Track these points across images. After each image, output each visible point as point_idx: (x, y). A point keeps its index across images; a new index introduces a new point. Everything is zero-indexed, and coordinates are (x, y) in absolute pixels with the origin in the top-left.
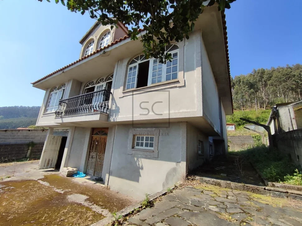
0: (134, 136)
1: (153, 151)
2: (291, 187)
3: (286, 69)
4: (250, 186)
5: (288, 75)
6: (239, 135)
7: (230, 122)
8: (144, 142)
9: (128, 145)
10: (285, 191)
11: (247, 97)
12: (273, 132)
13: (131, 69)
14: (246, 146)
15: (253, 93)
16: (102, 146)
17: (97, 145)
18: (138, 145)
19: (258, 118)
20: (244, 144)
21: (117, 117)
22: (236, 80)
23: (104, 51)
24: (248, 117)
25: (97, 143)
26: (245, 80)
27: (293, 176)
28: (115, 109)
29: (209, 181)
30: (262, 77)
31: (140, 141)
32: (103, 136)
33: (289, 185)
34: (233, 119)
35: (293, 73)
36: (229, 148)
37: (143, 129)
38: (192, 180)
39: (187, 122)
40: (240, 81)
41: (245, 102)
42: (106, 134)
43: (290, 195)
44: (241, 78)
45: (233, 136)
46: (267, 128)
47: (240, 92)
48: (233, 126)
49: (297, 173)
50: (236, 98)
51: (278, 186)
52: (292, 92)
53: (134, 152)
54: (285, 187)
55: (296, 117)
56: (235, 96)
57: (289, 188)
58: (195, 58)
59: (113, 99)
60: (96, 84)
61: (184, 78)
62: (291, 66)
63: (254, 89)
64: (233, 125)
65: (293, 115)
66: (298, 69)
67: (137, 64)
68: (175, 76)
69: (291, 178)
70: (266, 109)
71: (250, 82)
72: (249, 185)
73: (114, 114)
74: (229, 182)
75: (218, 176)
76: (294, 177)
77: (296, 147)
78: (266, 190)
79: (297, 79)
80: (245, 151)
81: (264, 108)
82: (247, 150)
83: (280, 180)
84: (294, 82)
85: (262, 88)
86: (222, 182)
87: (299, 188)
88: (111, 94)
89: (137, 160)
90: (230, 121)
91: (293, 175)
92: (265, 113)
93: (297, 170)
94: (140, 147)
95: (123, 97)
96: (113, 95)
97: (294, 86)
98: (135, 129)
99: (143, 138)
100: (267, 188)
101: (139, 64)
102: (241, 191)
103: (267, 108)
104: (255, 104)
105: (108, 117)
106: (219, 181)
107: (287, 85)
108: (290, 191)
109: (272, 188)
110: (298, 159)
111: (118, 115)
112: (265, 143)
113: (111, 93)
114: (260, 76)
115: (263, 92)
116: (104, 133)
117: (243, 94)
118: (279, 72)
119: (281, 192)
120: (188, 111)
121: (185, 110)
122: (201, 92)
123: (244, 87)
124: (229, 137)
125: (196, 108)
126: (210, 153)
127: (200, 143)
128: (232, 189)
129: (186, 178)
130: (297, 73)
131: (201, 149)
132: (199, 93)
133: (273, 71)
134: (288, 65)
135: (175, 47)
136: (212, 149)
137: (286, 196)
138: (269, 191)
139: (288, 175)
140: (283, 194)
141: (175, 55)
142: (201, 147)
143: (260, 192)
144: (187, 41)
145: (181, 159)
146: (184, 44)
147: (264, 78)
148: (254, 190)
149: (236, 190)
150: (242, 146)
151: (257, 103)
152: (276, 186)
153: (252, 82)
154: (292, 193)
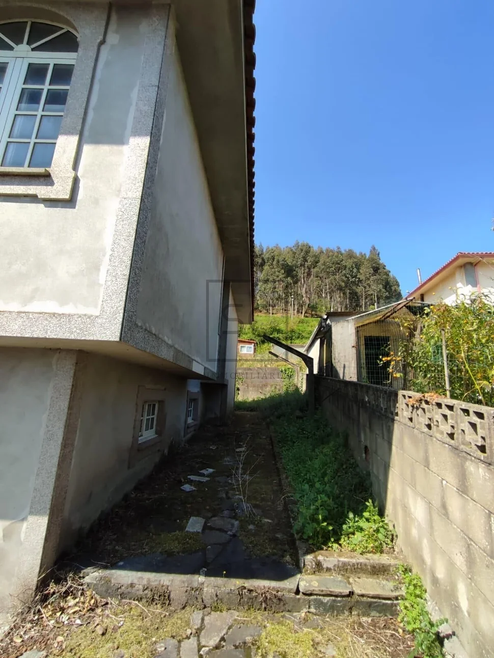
2: (358, 564)
3: (336, 254)
4: (259, 586)
5: (338, 264)
6: (259, 366)
7: (249, 335)
10: (345, 588)
11: (280, 290)
14: (268, 389)
15: (291, 284)
20: (265, 385)
22: (267, 256)
24: (278, 328)
26: (281, 259)
29: (132, 585)
30: (305, 260)
33: (353, 559)
34: (253, 330)
35: (344, 263)
36: (238, 394)
38: (66, 594)
40: (274, 259)
41: (277, 299)
43: (357, 601)
44: (276, 253)
45: (249, 368)
46: (309, 362)
47: (271, 279)
48: (252, 346)
49: (370, 511)
50: (265, 289)
51: (329, 565)
52: (340, 293)
56: (263, 286)
58: (134, 101)
62: (343, 251)
63: (293, 277)
64: (251, 343)
65: (352, 340)
66: (351, 258)
68: (45, 153)
70: (304, 316)
71: (288, 265)
74: (199, 579)
77: (365, 426)
78: (301, 595)
79: (348, 274)
80: (266, 399)
81: (303, 313)
84: (344, 278)
85: (304, 278)
86: (175, 584)
87: (374, 567)
90: (249, 333)
91: (363, 518)
92: (302, 322)
93: (370, 503)
97: (343, 284)
100: (304, 584)
102: (230, 609)
103: (306, 314)
104: (291, 304)
106: (165, 579)
107: (336, 280)
108: (358, 586)
109: (315, 583)
112: (299, 385)
114: (303, 257)
115: (304, 285)
117: (275, 284)
118: (329, 257)
119: (336, 596)
120: (68, 309)
121: (51, 307)
122: (132, 239)
123: (279, 272)
124: (240, 371)
125: (100, 303)
126: (190, 420)
127: (154, 405)
128: (205, 607)
129: (36, 595)
130: (349, 263)
131: (157, 420)
132: (123, 243)
133: (320, 253)
134: (339, 248)
135: (68, 43)
136: (195, 409)
137: (347, 608)
138: (307, 597)
139: (351, 515)
140: (340, 602)
141: (63, 74)
142: (155, 417)
143: (284, 604)
144: (117, 32)
145: (31, 507)
146: (101, 38)
147: (307, 262)
148: (268, 602)
149: (216, 609)
150: (262, 388)
151: (294, 304)
152: (325, 566)
153: (290, 264)
154: (363, 596)
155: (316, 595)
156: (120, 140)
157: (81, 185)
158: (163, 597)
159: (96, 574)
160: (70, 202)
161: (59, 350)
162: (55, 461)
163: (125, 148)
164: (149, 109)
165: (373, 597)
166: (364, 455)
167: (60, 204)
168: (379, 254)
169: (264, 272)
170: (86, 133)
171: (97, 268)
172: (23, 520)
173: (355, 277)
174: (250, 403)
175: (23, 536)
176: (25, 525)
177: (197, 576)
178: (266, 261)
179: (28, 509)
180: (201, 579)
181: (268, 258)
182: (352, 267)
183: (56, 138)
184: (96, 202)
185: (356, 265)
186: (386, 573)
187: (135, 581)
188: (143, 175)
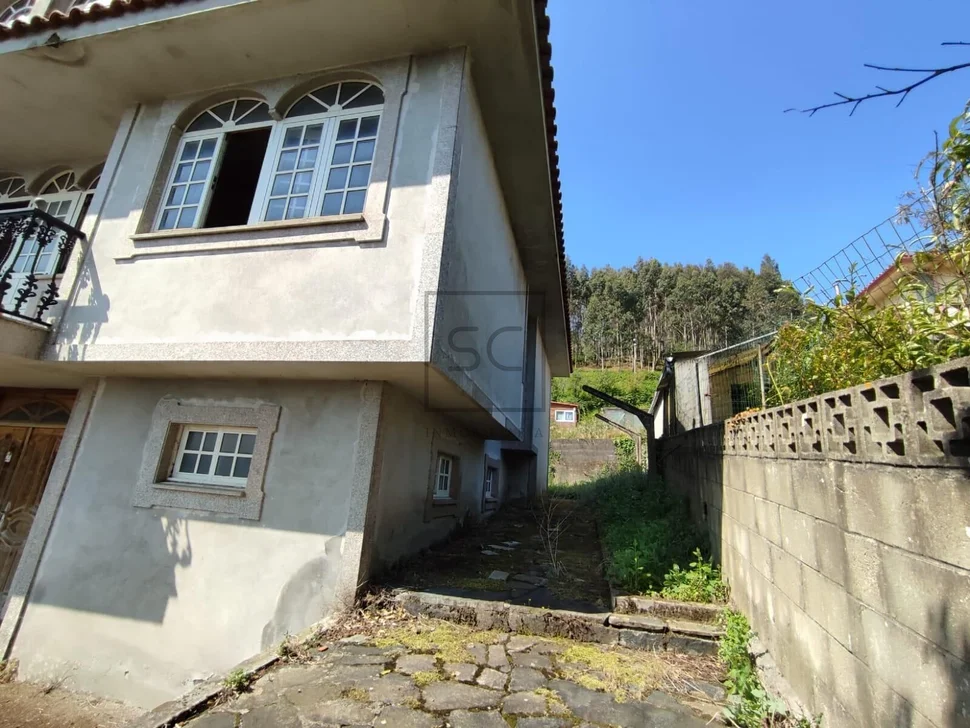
0: (175, 429)
1: (244, 495)
2: (678, 608)
3: (704, 272)
4: (565, 615)
5: (708, 286)
6: (583, 437)
7: (569, 398)
8: (216, 454)
9: (142, 469)
10: (660, 625)
11: (615, 332)
12: (659, 432)
13: (191, 149)
14: (595, 470)
15: (632, 321)
16: (34, 469)
17: (7, 464)
18: (187, 465)
19: (635, 391)
20: (592, 465)
21: (88, 342)
22: (593, 283)
23: (55, 35)
24: (612, 388)
25: (8, 458)
26: (615, 285)
27: (688, 571)
28: (86, 304)
29: (440, 606)
30: (653, 283)
31: (200, 453)
32: (47, 428)
33: (673, 604)
34: (576, 390)
35: (717, 285)
36: (553, 476)
37: (217, 403)
38: (381, 606)
39: (385, 382)
40: (603, 287)
41: (612, 346)
42: (64, 417)
43: (673, 638)
44: (607, 278)
45: (569, 441)
46: (648, 420)
47: (600, 317)
48: (574, 411)
49: (697, 562)
50: (592, 331)
51: (645, 607)
52: (713, 331)
53: (160, 498)
54: (661, 612)
55: (713, 390)
57: (675, 613)
58: (435, 144)
59: (86, 261)
60: (34, 190)
61: (385, 210)
62: (716, 267)
63: (634, 311)
64: (572, 407)
65: (705, 386)
66: (729, 276)
67: (218, 135)
68: (357, 201)
69: (683, 579)
70: (655, 369)
71: (626, 294)
72: (563, 612)
73: (81, 325)
74: (504, 605)
75: (476, 583)
76: (691, 576)
77: (703, 478)
78: (610, 627)
79: (724, 301)
80: (592, 484)
81: (653, 365)
82: (598, 481)
83: (651, 587)
84: (718, 308)
85: (653, 313)
86: (481, 607)
87: (696, 612)
88: (78, 241)
89: (168, 527)
90: (570, 395)
91: (689, 569)
93: (697, 552)
94: (194, 477)
95: (134, 258)
96: (87, 247)
97: (717, 318)
98: (183, 401)
99: (212, 437)
100: (614, 618)
101: (229, 136)
102: (536, 635)
104: (634, 353)
105: (48, 338)
106: (471, 603)
107: (703, 311)
108: (674, 625)
109: (626, 619)
110: (706, 513)
111: (96, 336)
112: (641, 463)
113: (82, 236)
114: (650, 281)
115: (653, 323)
116: (55, 411)
117: (608, 323)
118: (691, 277)
119: (650, 631)
120: (383, 337)
121: (371, 335)
122: (438, 270)
123: (613, 304)
124: (556, 444)
125: (411, 329)
126: (488, 495)
127: (448, 462)
128: (511, 631)
129: (356, 601)
130: (725, 285)
131: (451, 481)
132: (430, 275)
133: (677, 273)
134: (709, 262)
135: (374, 96)
136: (495, 482)
137: (661, 643)
138: (617, 629)
139: (676, 567)
140: (654, 637)
141: (369, 126)
142: (449, 475)
143: (592, 635)
144: (416, 81)
145: (348, 524)
146: (404, 89)
147: (657, 287)
148: (575, 630)
149: (522, 633)
150: (587, 469)
151: (638, 352)
152: (639, 607)
153: (630, 292)
154: (679, 632)
155: (628, 627)
156: (422, 180)
157: (391, 225)
158: (470, 618)
159: (405, 594)
160: (381, 242)
161: (366, 382)
162: (367, 483)
163: (428, 188)
164: (448, 149)
165: (691, 635)
166: (704, 516)
167: (373, 245)
168: (777, 267)
169: (589, 306)
170: (393, 177)
171: (407, 298)
172: (343, 535)
173: (738, 305)
174: (570, 488)
175: (342, 550)
176: (344, 540)
177: (502, 603)
178: (592, 290)
179: (345, 526)
180: (507, 605)
181: (595, 285)
182: (732, 290)
183: (366, 185)
184: (404, 240)
185: (738, 286)
186: (711, 619)
187: (443, 602)
188: (445, 209)
